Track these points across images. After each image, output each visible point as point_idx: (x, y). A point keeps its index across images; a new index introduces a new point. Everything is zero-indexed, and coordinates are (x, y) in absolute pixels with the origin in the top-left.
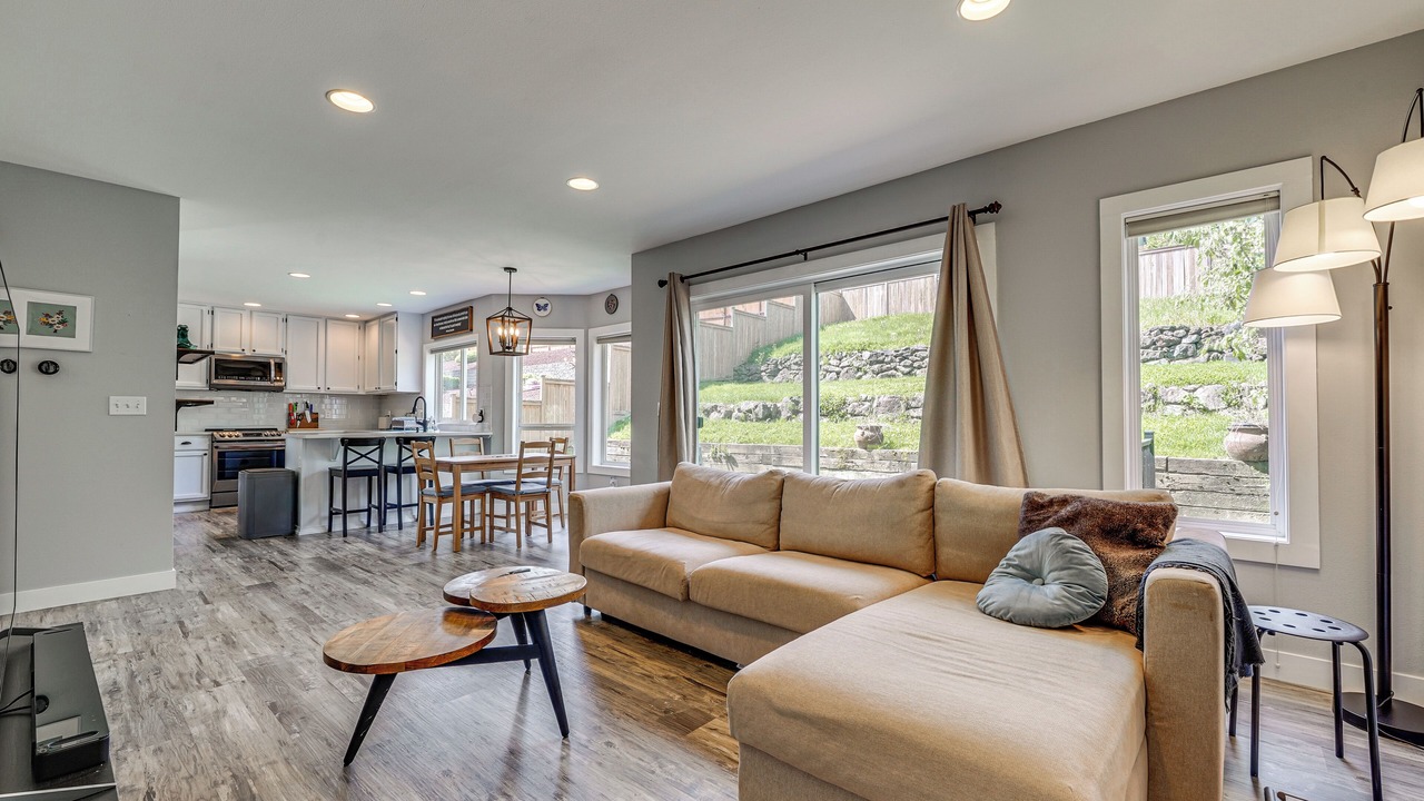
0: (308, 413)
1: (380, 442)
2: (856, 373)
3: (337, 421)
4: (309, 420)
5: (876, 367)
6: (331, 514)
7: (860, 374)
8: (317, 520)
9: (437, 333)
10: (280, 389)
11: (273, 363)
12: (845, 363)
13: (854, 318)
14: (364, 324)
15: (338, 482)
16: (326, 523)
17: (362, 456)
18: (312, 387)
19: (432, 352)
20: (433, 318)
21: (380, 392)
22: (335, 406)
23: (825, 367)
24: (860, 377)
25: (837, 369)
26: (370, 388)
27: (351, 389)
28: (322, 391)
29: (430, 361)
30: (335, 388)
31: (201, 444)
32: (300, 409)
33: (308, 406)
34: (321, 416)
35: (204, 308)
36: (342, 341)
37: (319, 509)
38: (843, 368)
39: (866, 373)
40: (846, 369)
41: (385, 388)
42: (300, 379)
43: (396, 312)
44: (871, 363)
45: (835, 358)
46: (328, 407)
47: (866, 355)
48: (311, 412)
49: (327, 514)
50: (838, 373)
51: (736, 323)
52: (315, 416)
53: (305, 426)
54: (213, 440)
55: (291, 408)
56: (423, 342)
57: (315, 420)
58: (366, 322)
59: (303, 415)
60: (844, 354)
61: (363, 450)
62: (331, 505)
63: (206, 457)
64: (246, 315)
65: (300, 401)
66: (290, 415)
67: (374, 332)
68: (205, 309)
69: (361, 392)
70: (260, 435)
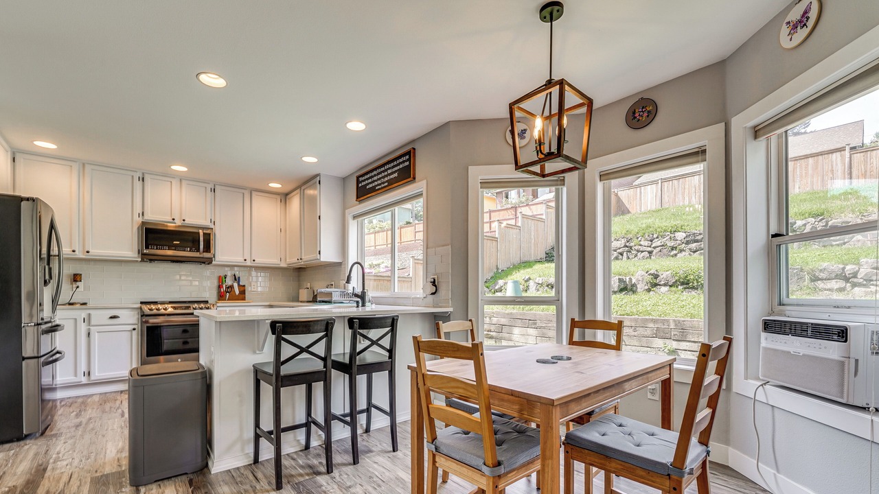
0: (236, 285)
1: (327, 326)
2: (670, 252)
3: (262, 293)
4: (237, 292)
5: (693, 246)
6: (257, 437)
7: (674, 252)
8: (238, 446)
9: (363, 193)
10: (209, 261)
11: (201, 234)
12: (657, 243)
13: (629, 212)
14: (285, 197)
15: (267, 390)
16: (250, 449)
17: (302, 350)
18: (237, 259)
19: (355, 217)
20: (358, 178)
21: (302, 263)
22: (260, 279)
23: (636, 248)
24: (676, 255)
25: (649, 249)
26: (292, 260)
27: (273, 261)
28: (248, 263)
29: (353, 227)
30: (262, 260)
31: (130, 318)
32: (229, 282)
33: (236, 279)
34: (248, 289)
35: (134, 174)
36: (265, 212)
37: (241, 429)
38: (655, 248)
39: (681, 251)
40: (659, 249)
41: (307, 258)
42: (226, 251)
43: (318, 175)
44: (688, 243)
45: (646, 240)
46: (254, 279)
47: (680, 236)
48: (239, 285)
49: (252, 435)
50: (650, 253)
51: (523, 223)
52: (242, 289)
53: (234, 298)
54: (143, 315)
55: (221, 279)
56: (344, 208)
57: (243, 292)
58: (287, 195)
59: (232, 287)
60: (655, 236)
61: (304, 340)
62: (257, 425)
63: (134, 332)
64: (175, 183)
65: (229, 274)
66: (220, 287)
67: (295, 202)
68: (137, 175)
69: (283, 265)
70: (188, 308)
